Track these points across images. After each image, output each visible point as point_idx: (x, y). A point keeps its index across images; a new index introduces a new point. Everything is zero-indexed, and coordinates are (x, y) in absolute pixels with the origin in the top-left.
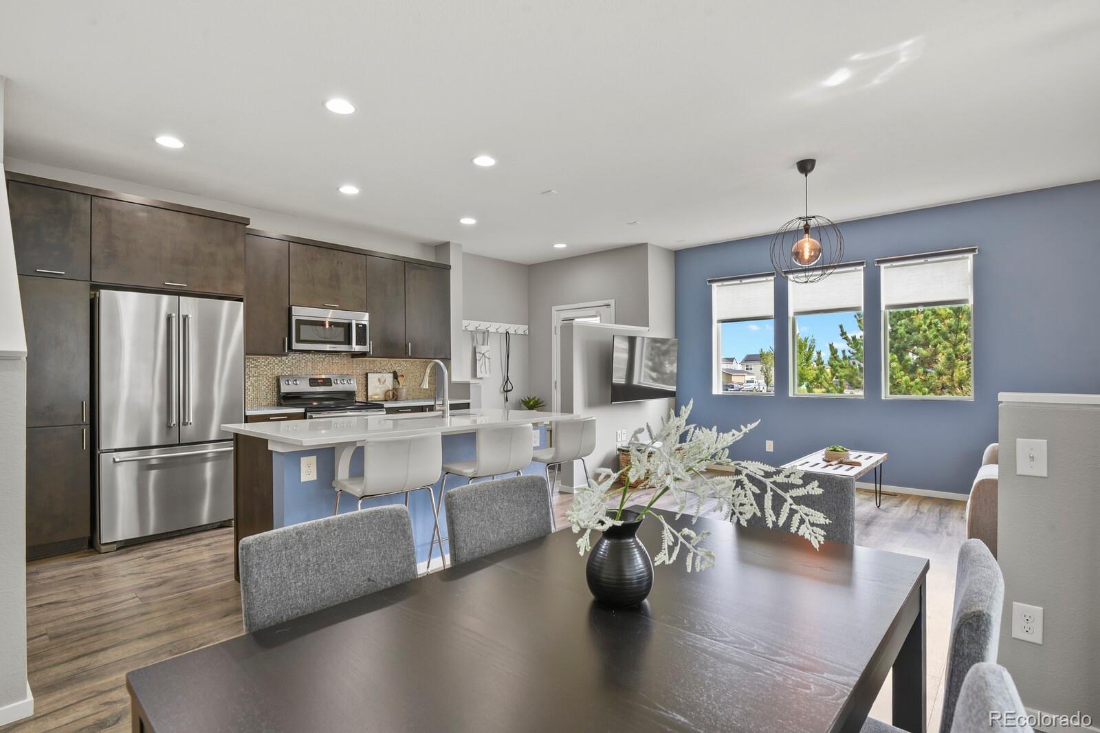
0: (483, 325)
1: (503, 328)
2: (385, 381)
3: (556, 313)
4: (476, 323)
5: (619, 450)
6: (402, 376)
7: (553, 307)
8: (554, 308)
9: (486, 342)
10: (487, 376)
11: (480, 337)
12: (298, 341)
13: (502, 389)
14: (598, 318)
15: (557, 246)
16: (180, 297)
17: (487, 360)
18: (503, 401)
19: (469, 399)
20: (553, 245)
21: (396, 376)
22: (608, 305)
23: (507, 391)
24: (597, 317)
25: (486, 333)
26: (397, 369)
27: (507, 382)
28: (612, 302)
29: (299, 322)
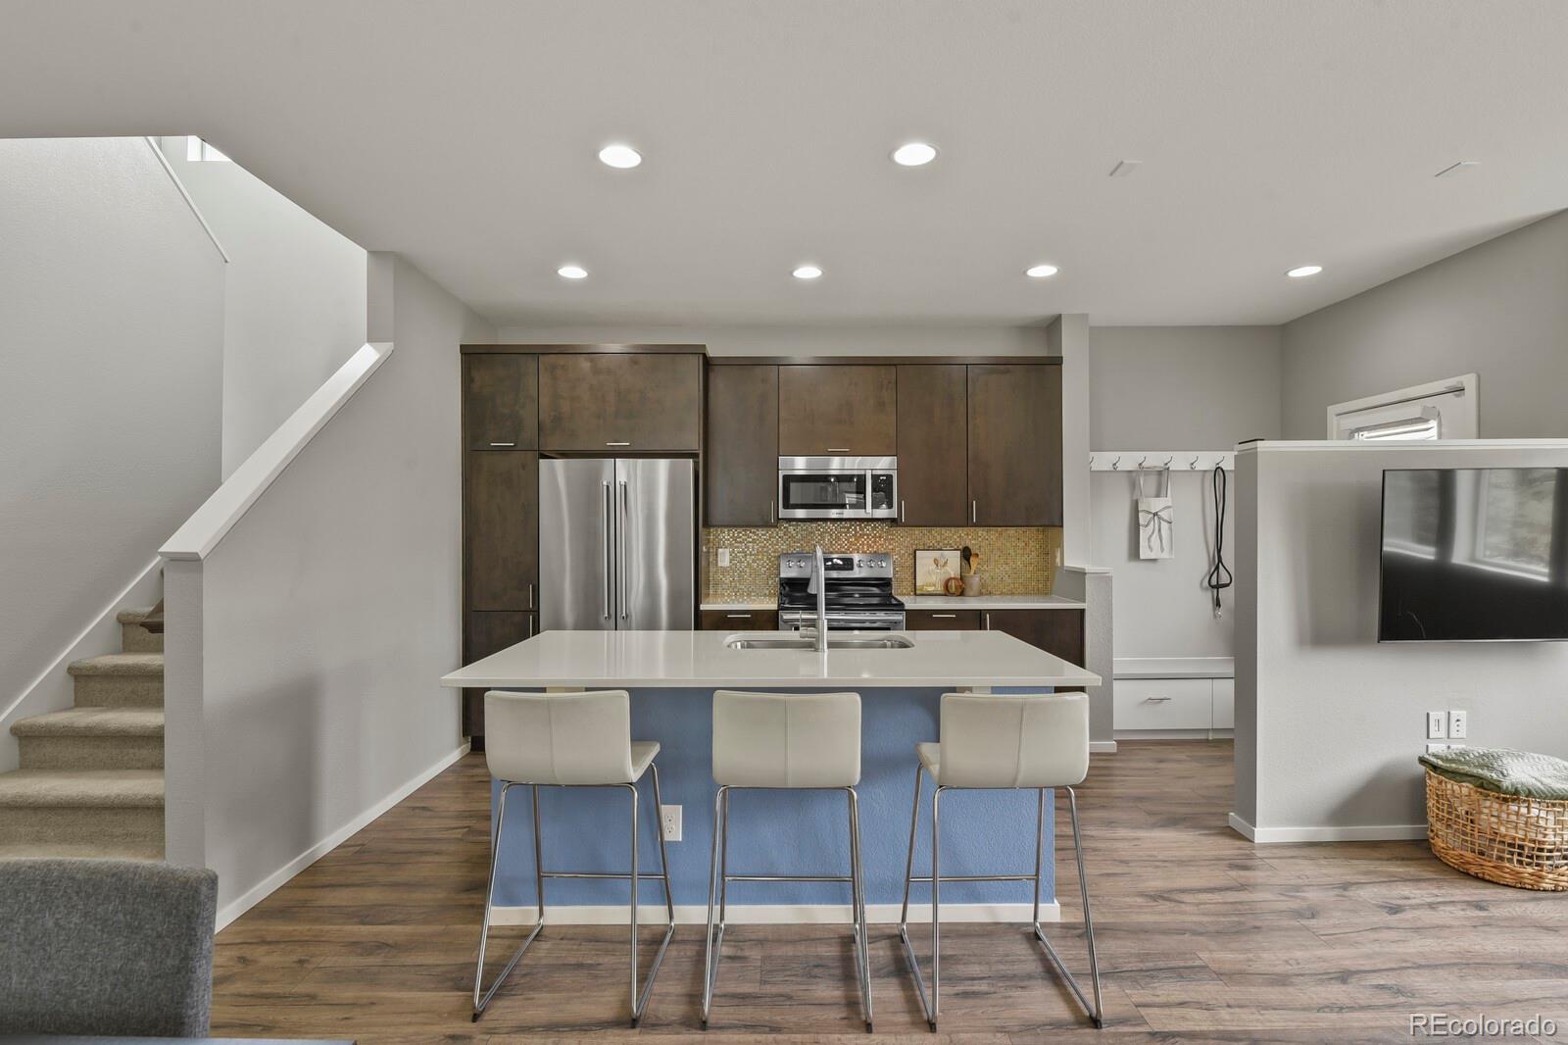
0: (1154, 459)
1: (1206, 461)
2: (946, 563)
3: (1335, 418)
4: (1139, 456)
5: (1422, 761)
6: (977, 555)
7: (1329, 408)
8: (1332, 410)
9: (1163, 492)
10: (1165, 555)
11: (1148, 484)
12: (787, 506)
13: (1206, 583)
14: (1433, 424)
15: (1297, 273)
16: (617, 460)
17: (1164, 525)
18: (1210, 605)
19: (1083, 600)
20: (1286, 273)
21: (966, 554)
22: (1459, 390)
23: (1218, 586)
24: (1426, 421)
25: (1162, 474)
26: (971, 544)
27: (1217, 568)
28: (1469, 381)
29: (788, 479)
